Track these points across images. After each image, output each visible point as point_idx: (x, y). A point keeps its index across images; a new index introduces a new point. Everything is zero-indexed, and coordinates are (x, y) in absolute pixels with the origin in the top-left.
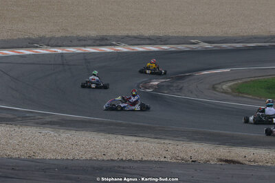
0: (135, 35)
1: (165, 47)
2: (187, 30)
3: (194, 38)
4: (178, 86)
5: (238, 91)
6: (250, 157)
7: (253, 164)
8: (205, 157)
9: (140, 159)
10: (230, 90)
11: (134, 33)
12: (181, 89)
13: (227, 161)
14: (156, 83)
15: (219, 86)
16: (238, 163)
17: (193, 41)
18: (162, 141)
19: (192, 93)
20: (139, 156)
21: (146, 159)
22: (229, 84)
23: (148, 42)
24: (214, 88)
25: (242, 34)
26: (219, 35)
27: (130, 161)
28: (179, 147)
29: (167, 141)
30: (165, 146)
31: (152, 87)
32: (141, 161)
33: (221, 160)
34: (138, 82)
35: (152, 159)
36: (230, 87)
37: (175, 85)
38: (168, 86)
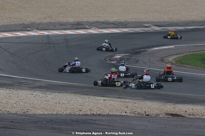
0: (103, 21)
1: (126, 30)
2: (141, 17)
3: (147, 23)
4: (135, 59)
5: (181, 62)
6: (190, 112)
7: (192, 117)
8: (156, 112)
9: (107, 113)
10: (174, 62)
11: (102, 20)
12: (137, 61)
13: (172, 115)
14: (119, 57)
15: (166, 59)
16: (181, 116)
17: (146, 25)
18: (124, 100)
19: (146, 64)
20: (106, 111)
21: (112, 114)
22: (174, 57)
23: (113, 26)
24: (162, 60)
25: (183, 20)
26: (166, 20)
27: (99, 115)
28: (136, 105)
29: (127, 100)
30: (126, 104)
31: (115, 59)
32: (108, 115)
33: (168, 114)
34: (105, 56)
35: (116, 114)
36: (174, 59)
37: (133, 58)
38: (128, 59)
